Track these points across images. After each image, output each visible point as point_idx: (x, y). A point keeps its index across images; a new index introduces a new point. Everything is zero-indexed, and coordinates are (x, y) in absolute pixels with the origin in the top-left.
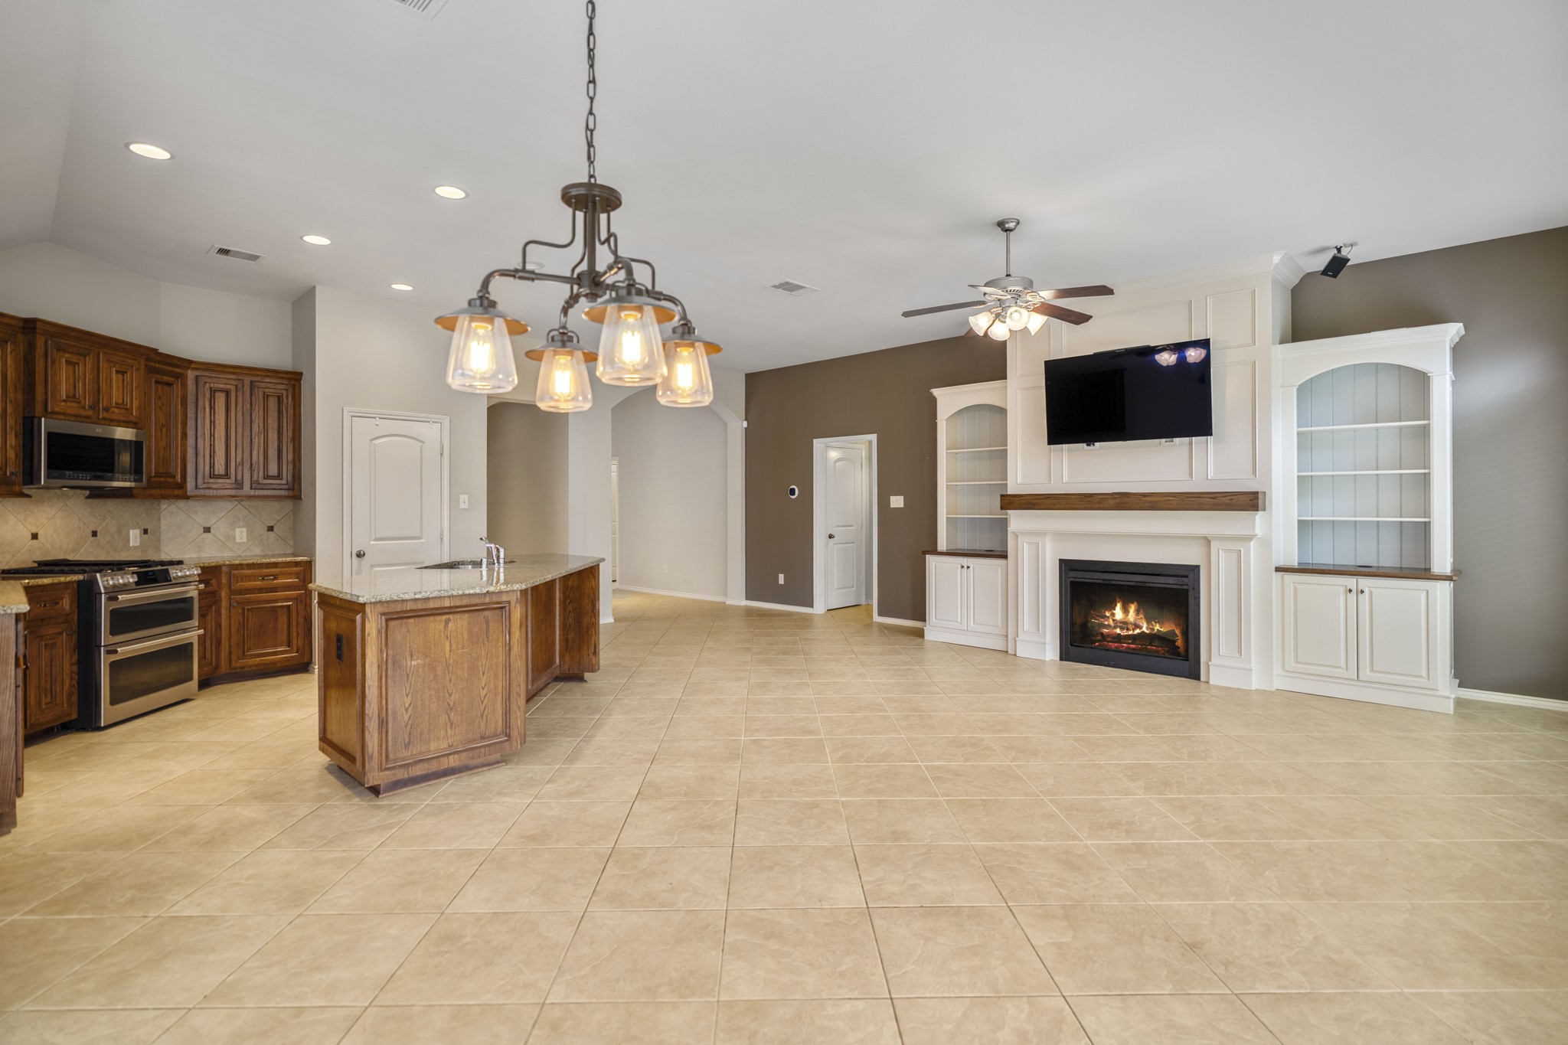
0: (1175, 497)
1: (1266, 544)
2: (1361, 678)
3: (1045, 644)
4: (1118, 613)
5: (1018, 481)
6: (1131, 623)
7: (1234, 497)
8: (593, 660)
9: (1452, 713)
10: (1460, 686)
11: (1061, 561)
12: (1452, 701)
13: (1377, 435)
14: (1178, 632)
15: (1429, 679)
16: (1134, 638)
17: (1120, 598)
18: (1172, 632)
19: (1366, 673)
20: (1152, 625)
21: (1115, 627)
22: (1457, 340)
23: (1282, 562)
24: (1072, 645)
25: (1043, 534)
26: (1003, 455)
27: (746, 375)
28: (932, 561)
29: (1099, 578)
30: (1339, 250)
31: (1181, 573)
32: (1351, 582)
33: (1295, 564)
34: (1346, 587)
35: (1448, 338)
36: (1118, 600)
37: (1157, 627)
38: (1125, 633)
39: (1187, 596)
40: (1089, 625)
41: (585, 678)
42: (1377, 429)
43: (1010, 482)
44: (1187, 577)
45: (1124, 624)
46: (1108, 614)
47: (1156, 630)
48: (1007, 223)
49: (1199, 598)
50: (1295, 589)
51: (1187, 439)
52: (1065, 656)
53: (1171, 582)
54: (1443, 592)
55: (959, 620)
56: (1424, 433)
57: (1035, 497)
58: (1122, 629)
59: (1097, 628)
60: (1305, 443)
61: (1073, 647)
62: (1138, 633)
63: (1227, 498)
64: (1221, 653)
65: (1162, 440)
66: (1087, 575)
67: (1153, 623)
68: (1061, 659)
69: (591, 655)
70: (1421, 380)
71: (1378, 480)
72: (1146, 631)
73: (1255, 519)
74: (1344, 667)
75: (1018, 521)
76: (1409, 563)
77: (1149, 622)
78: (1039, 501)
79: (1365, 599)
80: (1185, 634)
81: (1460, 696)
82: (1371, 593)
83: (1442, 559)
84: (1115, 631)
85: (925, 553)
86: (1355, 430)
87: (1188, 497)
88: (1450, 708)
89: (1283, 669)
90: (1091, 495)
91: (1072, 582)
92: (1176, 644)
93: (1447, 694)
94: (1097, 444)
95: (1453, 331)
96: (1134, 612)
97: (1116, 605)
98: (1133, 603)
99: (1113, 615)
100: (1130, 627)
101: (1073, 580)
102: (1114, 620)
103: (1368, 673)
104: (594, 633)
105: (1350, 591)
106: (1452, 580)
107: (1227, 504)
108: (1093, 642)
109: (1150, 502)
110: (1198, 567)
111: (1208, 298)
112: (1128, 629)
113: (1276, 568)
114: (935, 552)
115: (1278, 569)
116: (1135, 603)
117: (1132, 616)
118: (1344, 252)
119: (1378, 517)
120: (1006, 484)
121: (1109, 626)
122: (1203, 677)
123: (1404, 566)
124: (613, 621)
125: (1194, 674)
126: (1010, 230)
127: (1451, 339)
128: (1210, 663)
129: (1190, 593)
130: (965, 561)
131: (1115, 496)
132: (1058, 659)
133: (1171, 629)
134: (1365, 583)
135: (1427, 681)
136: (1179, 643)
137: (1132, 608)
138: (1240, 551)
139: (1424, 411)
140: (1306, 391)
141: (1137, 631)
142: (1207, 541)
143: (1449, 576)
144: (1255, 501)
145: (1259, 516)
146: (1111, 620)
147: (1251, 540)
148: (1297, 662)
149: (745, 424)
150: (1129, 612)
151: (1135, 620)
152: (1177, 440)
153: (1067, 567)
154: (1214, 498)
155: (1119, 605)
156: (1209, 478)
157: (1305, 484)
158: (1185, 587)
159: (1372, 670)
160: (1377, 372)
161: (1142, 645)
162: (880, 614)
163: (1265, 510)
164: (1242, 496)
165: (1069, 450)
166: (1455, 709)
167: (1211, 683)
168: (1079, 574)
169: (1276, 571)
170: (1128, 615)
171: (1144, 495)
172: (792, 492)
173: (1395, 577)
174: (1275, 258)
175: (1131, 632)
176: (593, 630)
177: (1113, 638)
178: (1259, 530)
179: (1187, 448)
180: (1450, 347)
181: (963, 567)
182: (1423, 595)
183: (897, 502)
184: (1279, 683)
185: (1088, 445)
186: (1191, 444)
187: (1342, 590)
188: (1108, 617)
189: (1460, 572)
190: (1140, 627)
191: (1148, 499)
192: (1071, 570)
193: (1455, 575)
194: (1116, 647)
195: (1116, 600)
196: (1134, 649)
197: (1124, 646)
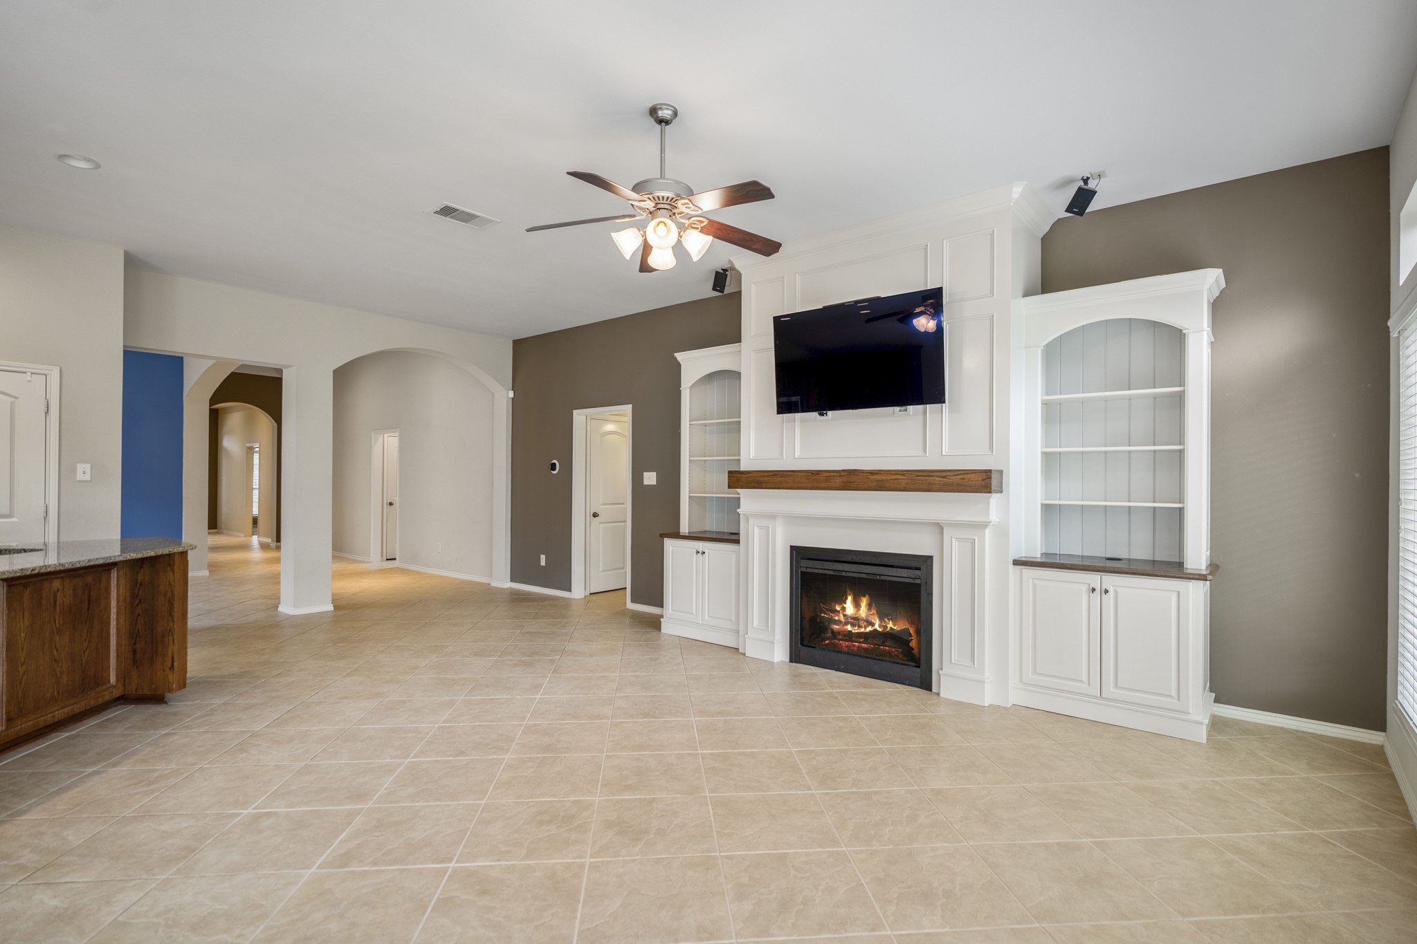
0: (903, 475)
1: (1003, 532)
2: (1104, 696)
3: (774, 643)
4: (849, 607)
5: (753, 456)
6: (863, 620)
7: (965, 476)
8: (170, 677)
9: (1204, 741)
10: (1216, 701)
11: (793, 548)
12: (1204, 727)
13: (1130, 406)
14: (912, 631)
15: (1179, 700)
16: (865, 637)
17: (851, 590)
18: (906, 631)
19: (1110, 690)
20: (885, 622)
21: (846, 623)
22: (1217, 294)
23: (1023, 554)
24: (802, 645)
25: (772, 517)
26: (736, 428)
27: (513, 341)
28: (670, 545)
29: (830, 568)
30: (1086, 181)
31: (914, 564)
32: (1094, 579)
33: (1037, 555)
34: (1089, 584)
35: (1206, 287)
36: (849, 592)
37: (890, 625)
38: (856, 630)
39: (920, 590)
40: (818, 619)
41: (166, 699)
42: (1130, 398)
43: (743, 458)
44: (919, 569)
45: (855, 621)
46: (838, 608)
47: (889, 629)
48: (661, 109)
49: (932, 594)
50: (1035, 586)
51: (920, 407)
52: (795, 657)
53: (902, 575)
54: (1196, 595)
55: (694, 612)
56: (1179, 401)
57: (763, 474)
58: (853, 625)
59: (827, 623)
60: (1052, 414)
61: (803, 647)
62: (870, 631)
63: (958, 477)
64: (953, 661)
65: (895, 408)
66: (818, 564)
67: (886, 620)
68: (791, 661)
69: (167, 670)
70: (1175, 338)
71: (1130, 457)
72: (878, 629)
73: (988, 504)
74: (1087, 682)
75: (751, 501)
76: (1162, 556)
77: (881, 619)
78: (766, 479)
79: (1110, 597)
80: (918, 632)
81: (1216, 714)
82: (1116, 593)
83: (1197, 554)
84: (846, 627)
85: (663, 536)
86: (1106, 400)
87: (917, 476)
88: (1201, 735)
89: (1021, 681)
90: (818, 472)
91: (802, 573)
92: (910, 644)
93: (1199, 718)
94: (830, 413)
95: (1210, 280)
96: (866, 607)
97: (846, 599)
98: (865, 596)
99: (844, 609)
100: (862, 624)
101: (804, 570)
102: (845, 615)
103: (1112, 690)
104: (171, 642)
105: (1094, 590)
106: (1206, 580)
107: (958, 485)
108: (824, 640)
109: (879, 481)
110: (931, 558)
111: (945, 242)
112: (860, 627)
113: (1014, 560)
114: (676, 535)
115: (1016, 563)
116: (867, 596)
117: (863, 612)
118: (1092, 185)
119: (1129, 501)
120: (739, 460)
121: (839, 622)
122: (934, 689)
123: (1156, 559)
124: (332, 609)
125: (925, 683)
126: (667, 122)
127: (1210, 288)
128: (941, 672)
129: (922, 588)
130: (701, 545)
131: (842, 474)
132: (788, 661)
133: (904, 627)
134: (1110, 581)
135: (1177, 701)
136: (913, 644)
137: (864, 602)
138: (974, 540)
139: (1179, 377)
140: (1055, 352)
141: (869, 629)
142: (939, 528)
143: (1203, 575)
144: (987, 481)
145: (994, 499)
146: (841, 615)
147: (986, 528)
148: (1035, 672)
149: (511, 394)
150: (860, 606)
151: (867, 616)
152: (911, 408)
153: (799, 554)
154: (944, 477)
155: (850, 598)
156: (944, 453)
157: (1051, 462)
158: (918, 581)
159: (1116, 686)
160: (1130, 331)
161: (875, 644)
162: (633, 601)
163: (1002, 492)
164: (973, 475)
165: (802, 421)
166: (1209, 735)
167: (941, 695)
168: (811, 563)
169: (1014, 564)
170: (859, 610)
171: (872, 473)
172: (553, 467)
173: (1143, 574)
174: (1015, 190)
175: (862, 630)
176: (171, 638)
177: (844, 636)
178: (994, 516)
179: (921, 417)
180: (1209, 301)
181: (698, 552)
182: (1174, 597)
183: (650, 478)
184: (1015, 697)
185: (821, 415)
186: (925, 413)
187: (1084, 588)
188: (838, 612)
189: (1217, 567)
190: (872, 624)
191: (875, 477)
192: (802, 559)
193: (1210, 574)
194: (847, 646)
195: (847, 592)
196: (865, 649)
197: (855, 645)
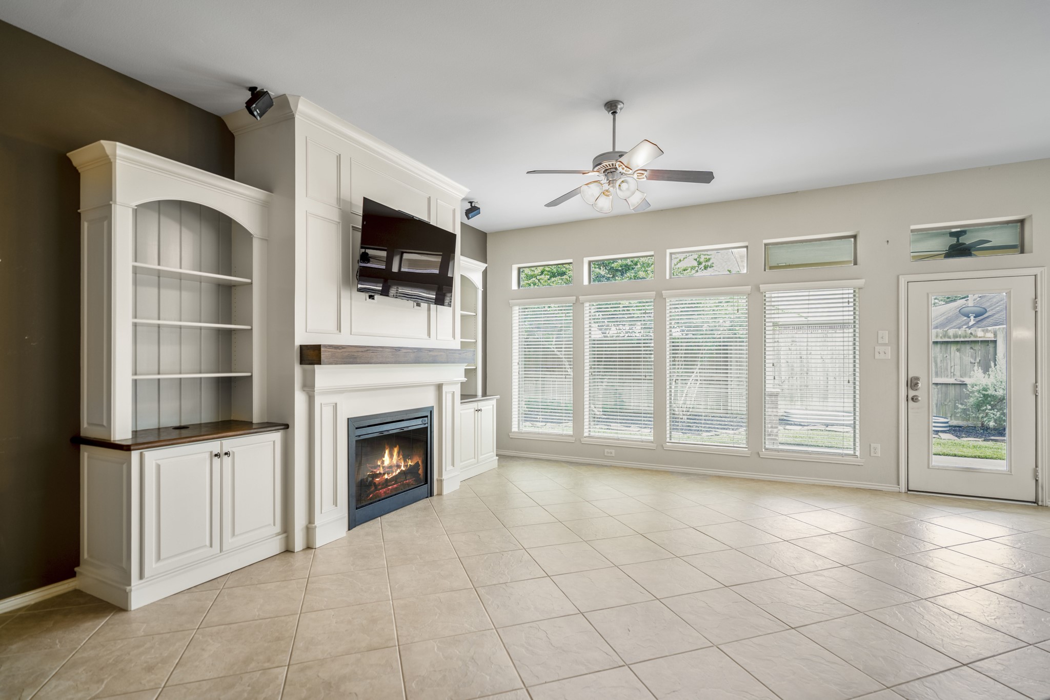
2: (479, 461)
4: (387, 460)
5: (308, 329)
6: (394, 466)
11: (348, 421)
14: (421, 463)
16: (395, 479)
17: (388, 444)
18: (417, 464)
20: (407, 462)
21: (384, 474)
24: (356, 509)
29: (374, 431)
31: (423, 414)
32: (476, 405)
34: (475, 408)
36: (387, 447)
37: (410, 463)
38: (390, 476)
39: (427, 432)
44: (427, 416)
45: (390, 469)
46: (379, 463)
47: (409, 466)
49: (433, 431)
52: (352, 524)
53: (417, 424)
58: (388, 473)
59: (372, 479)
62: (399, 473)
64: (447, 469)
66: (369, 430)
67: (407, 460)
68: (349, 529)
72: (403, 469)
77: (405, 461)
79: (480, 414)
82: (482, 410)
84: (384, 477)
91: (355, 441)
92: (419, 473)
97: (385, 453)
98: (396, 447)
99: (383, 462)
100: (393, 469)
101: (356, 438)
102: (383, 467)
105: (477, 411)
108: (370, 494)
110: (433, 407)
111: (438, 200)
112: (392, 472)
117: (395, 459)
121: (380, 474)
122: (435, 495)
125: (430, 493)
129: (429, 429)
132: (347, 531)
133: (416, 461)
134: (480, 404)
136: (422, 471)
137: (395, 452)
138: (454, 392)
141: (398, 471)
142: (439, 387)
146: (381, 468)
150: (393, 456)
151: (397, 461)
155: (387, 452)
158: (427, 425)
161: (401, 482)
168: (362, 431)
170: (392, 459)
175: (394, 474)
177: (383, 484)
186: (429, 309)
188: (379, 466)
190: (400, 467)
192: (356, 430)
194: (385, 492)
195: (385, 447)
196: (396, 488)
197: (389, 489)
